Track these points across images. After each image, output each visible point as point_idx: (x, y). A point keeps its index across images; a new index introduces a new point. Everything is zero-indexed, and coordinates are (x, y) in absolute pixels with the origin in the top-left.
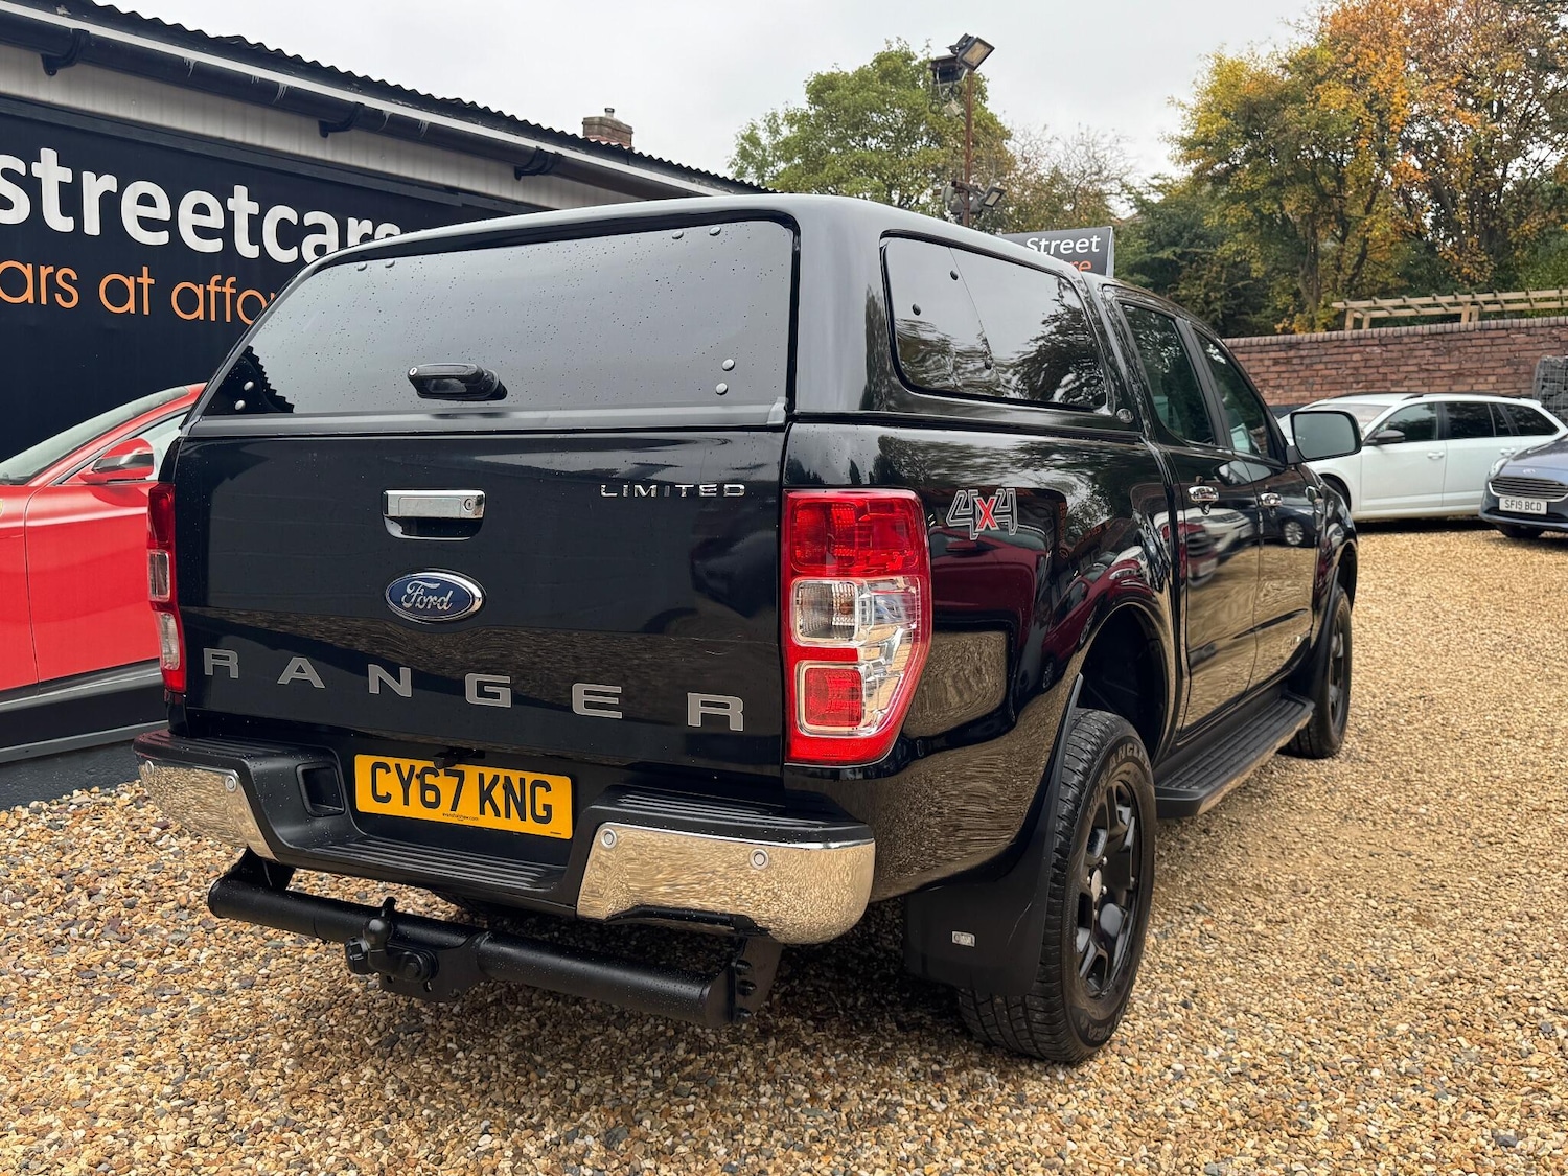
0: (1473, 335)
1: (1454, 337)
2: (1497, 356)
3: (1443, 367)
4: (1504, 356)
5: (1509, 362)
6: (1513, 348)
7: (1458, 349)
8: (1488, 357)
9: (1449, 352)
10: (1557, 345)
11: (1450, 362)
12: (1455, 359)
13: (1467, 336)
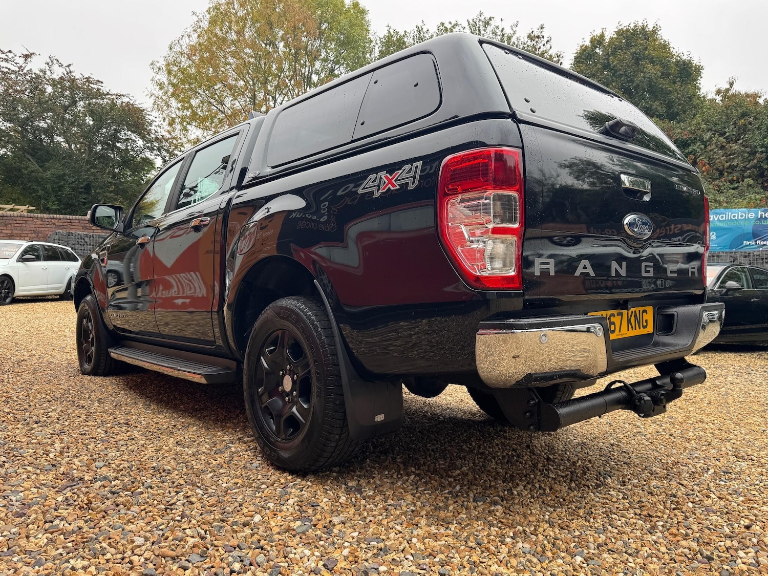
0: (17, 219)
1: (8, 218)
2: (28, 229)
3: (3, 231)
4: (32, 229)
5: (34, 232)
6: (36, 226)
7: (10, 224)
8: (25, 229)
9: (6, 225)
10: (54, 226)
11: (6, 230)
12: (9, 228)
13: (14, 218)
